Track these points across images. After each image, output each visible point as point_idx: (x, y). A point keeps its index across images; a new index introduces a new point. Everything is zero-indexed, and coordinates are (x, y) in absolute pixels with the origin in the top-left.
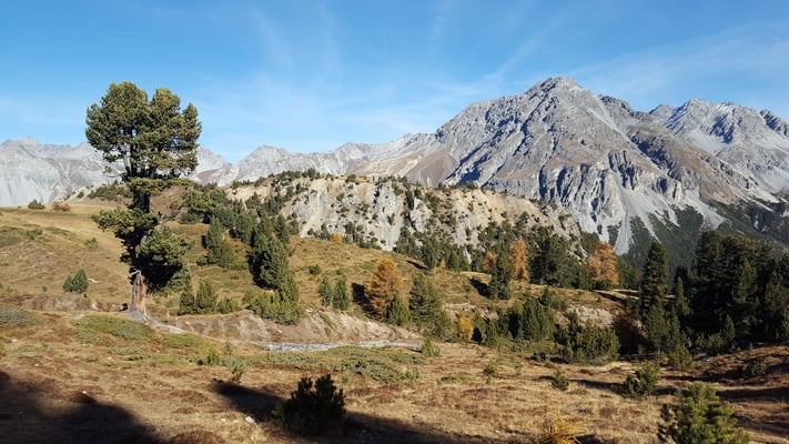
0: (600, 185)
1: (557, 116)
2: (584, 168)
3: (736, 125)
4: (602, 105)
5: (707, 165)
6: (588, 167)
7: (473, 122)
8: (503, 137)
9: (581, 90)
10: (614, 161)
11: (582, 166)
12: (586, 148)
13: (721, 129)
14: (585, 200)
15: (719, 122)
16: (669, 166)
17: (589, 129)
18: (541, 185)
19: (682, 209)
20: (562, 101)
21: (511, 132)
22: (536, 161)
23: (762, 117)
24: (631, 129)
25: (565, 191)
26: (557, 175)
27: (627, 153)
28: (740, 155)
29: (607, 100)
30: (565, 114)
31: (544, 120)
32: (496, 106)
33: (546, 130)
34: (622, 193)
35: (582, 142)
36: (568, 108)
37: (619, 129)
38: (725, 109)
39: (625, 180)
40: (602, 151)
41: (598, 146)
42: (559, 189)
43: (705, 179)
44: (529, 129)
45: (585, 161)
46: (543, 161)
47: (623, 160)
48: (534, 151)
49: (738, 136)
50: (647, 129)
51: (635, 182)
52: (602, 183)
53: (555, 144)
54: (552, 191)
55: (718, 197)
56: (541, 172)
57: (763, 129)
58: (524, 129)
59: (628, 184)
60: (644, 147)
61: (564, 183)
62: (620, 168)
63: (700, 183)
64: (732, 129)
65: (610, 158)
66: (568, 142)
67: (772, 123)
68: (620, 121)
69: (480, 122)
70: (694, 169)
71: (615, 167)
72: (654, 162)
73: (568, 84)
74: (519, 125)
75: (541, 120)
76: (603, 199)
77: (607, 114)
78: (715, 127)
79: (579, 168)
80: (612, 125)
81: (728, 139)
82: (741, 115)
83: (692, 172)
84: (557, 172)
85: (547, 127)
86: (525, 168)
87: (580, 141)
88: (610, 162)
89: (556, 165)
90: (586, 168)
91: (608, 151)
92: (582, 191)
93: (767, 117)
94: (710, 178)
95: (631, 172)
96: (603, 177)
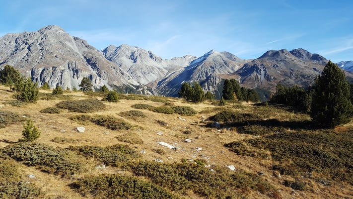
0: (60, 76)
1: (45, 43)
2: (54, 69)
3: (138, 56)
4: (73, 41)
5: (113, 70)
6: (55, 68)
7: (8, 43)
8: (18, 51)
9: (63, 33)
10: (70, 66)
11: (53, 67)
12: (58, 60)
13: (133, 57)
14: (53, 84)
15: (133, 55)
16: (98, 70)
17: (60, 51)
18: (32, 76)
19: (98, 88)
20: (49, 36)
21: (22, 49)
22: (31, 64)
23: (148, 54)
24: (85, 52)
25: (44, 79)
26: (41, 71)
27: (77, 63)
28: (139, 68)
29: (76, 39)
30: (49, 43)
31: (39, 44)
32: (22, 36)
33: (39, 49)
34: (72, 81)
35: (56, 56)
36: (52, 40)
37: (79, 52)
38: (135, 49)
39: (74, 74)
40: (65, 61)
41: (63, 59)
42: (41, 78)
43: (111, 75)
44: (31, 48)
45: (55, 66)
46: (35, 64)
47: (74, 66)
48: (30, 59)
49: (138, 60)
50: (91, 53)
51: (78, 76)
52: (61, 76)
53: (42, 56)
54: (37, 79)
55: (115, 83)
56: (32, 69)
57: (148, 58)
58: (29, 48)
59: (75, 76)
60: (88, 61)
61: (43, 76)
62: (73, 70)
63: (109, 77)
64: (137, 57)
65: (69, 64)
66: (48, 56)
67: (151, 56)
68: (81, 48)
69: (12, 43)
70: (107, 71)
71: (71, 69)
72: (92, 67)
73: (57, 29)
74: (27, 46)
75: (38, 44)
76: (61, 83)
77: (75, 45)
78: (131, 56)
79: (51, 68)
80: (76, 50)
81: (135, 61)
82: (141, 52)
83: (106, 72)
84: (41, 70)
85: (40, 48)
86: (25, 67)
87: (54, 56)
88: (69, 66)
89: (40, 67)
90: (54, 68)
91: (68, 61)
92: (52, 79)
93: (150, 54)
94: (113, 75)
95: (77, 71)
96: (62, 73)
